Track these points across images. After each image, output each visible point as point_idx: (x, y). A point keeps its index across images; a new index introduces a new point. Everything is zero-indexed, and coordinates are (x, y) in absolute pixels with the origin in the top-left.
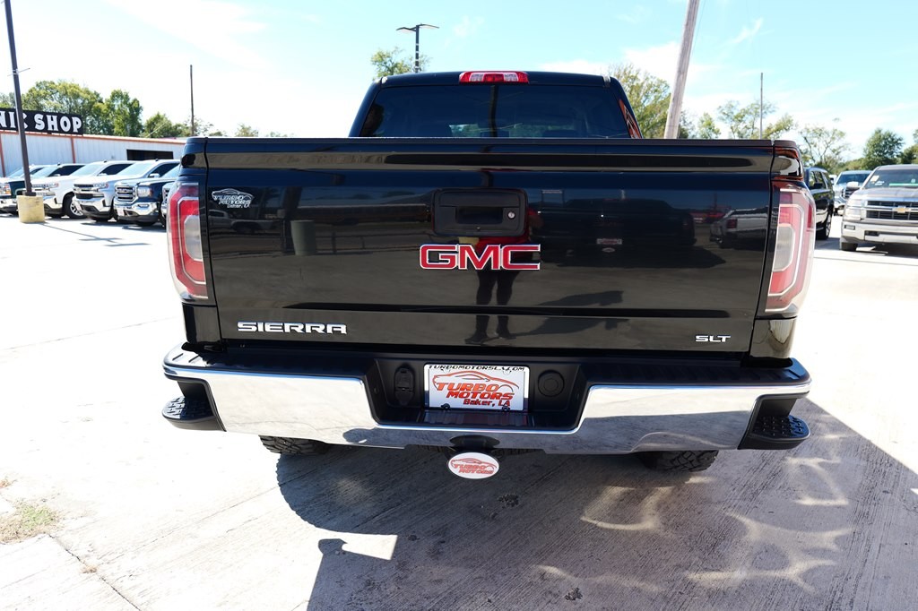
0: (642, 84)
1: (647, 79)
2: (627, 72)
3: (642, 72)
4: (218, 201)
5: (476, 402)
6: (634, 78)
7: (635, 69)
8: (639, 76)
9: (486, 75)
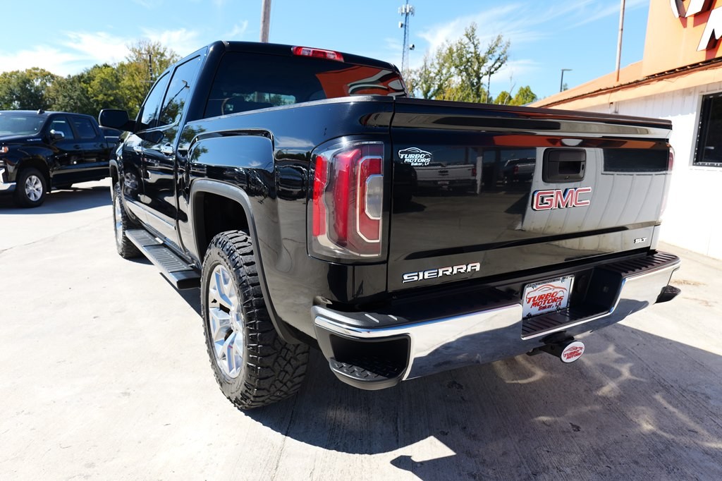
0: (170, 59)
1: (173, 56)
2: (156, 48)
3: (168, 50)
4: (404, 159)
5: (544, 308)
6: (162, 55)
7: (162, 47)
8: (166, 54)
9: (314, 51)
